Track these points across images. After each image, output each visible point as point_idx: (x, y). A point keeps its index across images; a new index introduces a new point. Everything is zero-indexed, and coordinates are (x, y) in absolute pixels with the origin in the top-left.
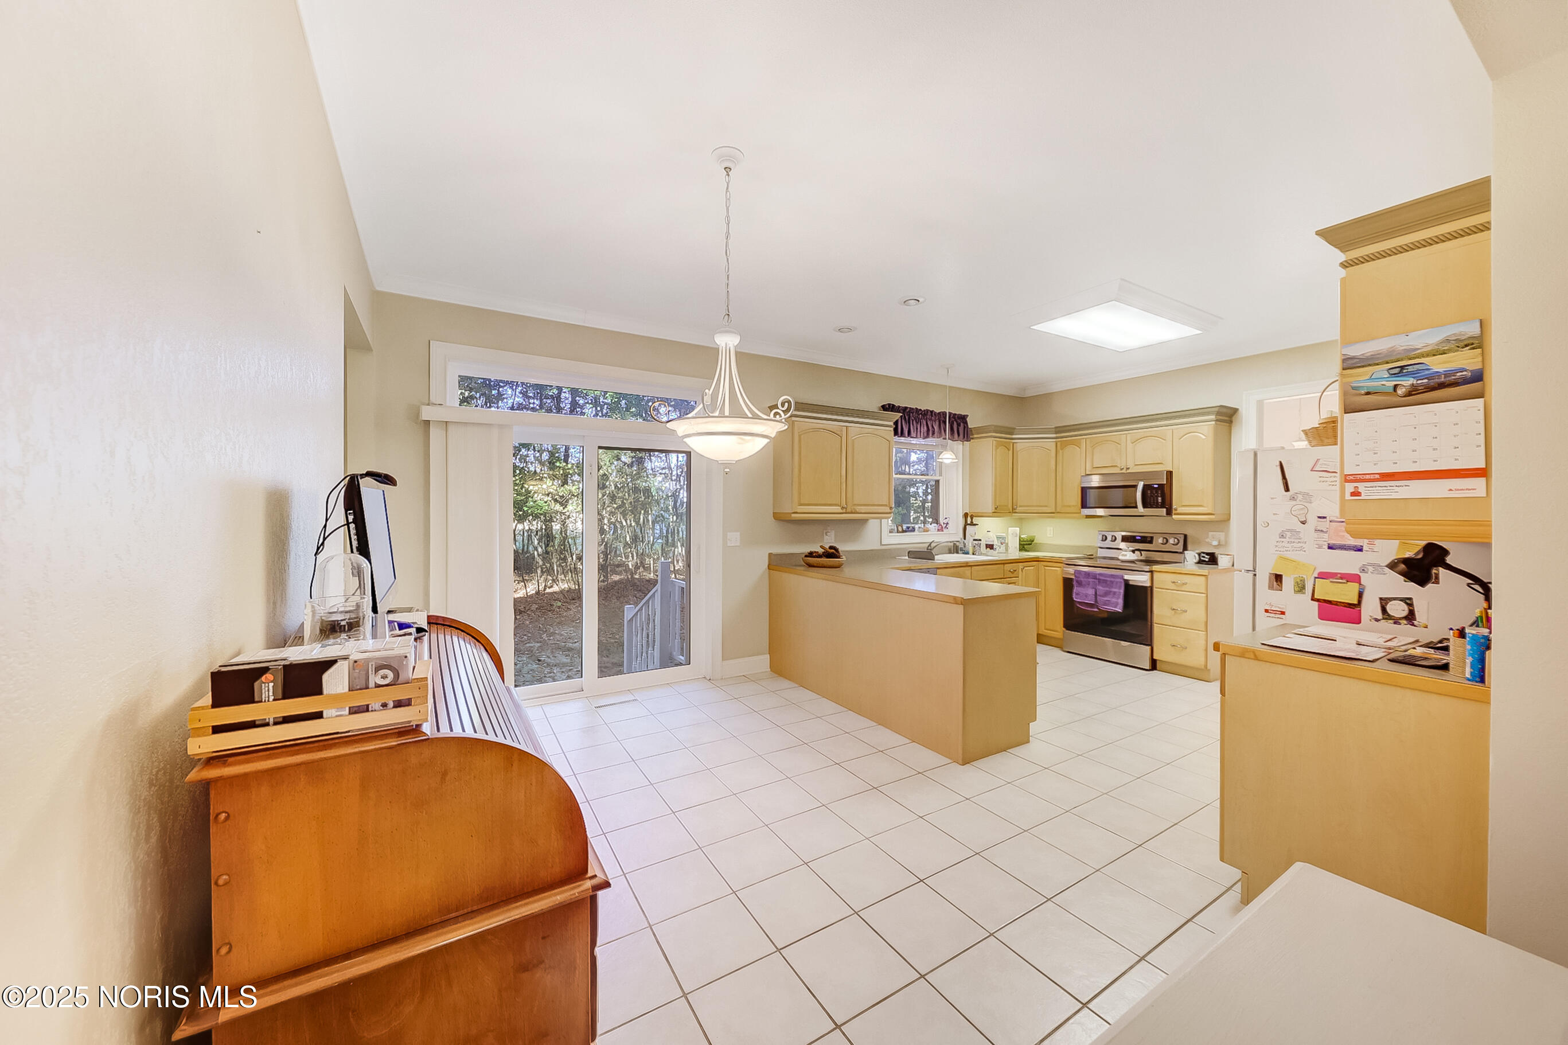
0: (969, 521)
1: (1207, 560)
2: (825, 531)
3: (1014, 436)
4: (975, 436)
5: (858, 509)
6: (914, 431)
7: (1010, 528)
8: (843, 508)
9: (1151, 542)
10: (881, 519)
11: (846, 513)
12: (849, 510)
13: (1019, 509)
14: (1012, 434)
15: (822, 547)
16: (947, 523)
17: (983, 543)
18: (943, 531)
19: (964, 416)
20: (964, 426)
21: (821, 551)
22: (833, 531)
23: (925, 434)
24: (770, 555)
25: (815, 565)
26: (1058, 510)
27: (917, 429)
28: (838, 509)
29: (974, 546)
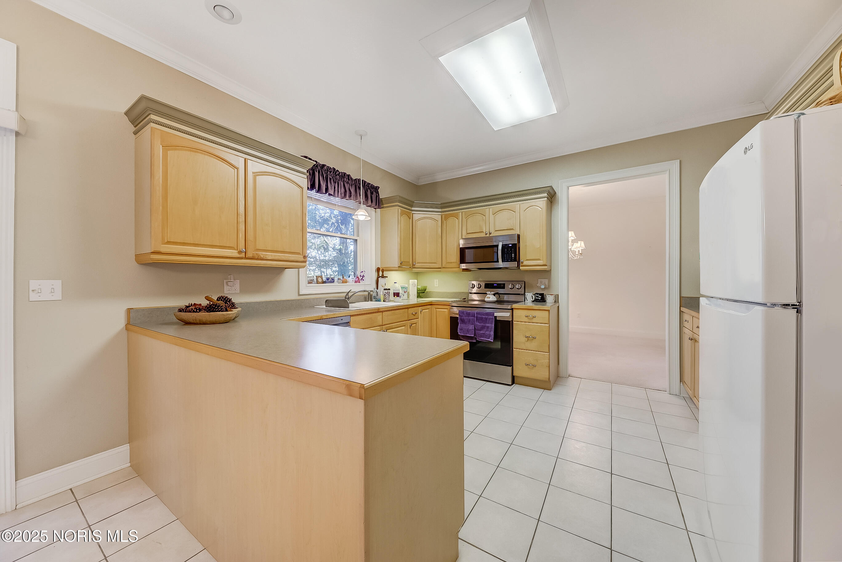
0: (381, 273)
1: (540, 299)
2: (225, 281)
3: (413, 209)
4: (385, 206)
5: (262, 254)
6: (332, 189)
7: (410, 280)
8: (240, 252)
9: (504, 288)
10: (298, 268)
11: (246, 258)
12: (249, 255)
13: (417, 265)
14: (412, 206)
15: (207, 298)
16: (363, 276)
17: (392, 292)
18: (359, 282)
19: (376, 187)
20: (377, 196)
21: (205, 303)
22: (238, 281)
23: (343, 195)
24: (129, 310)
25: (192, 321)
26: (444, 266)
27: (335, 188)
28: (234, 253)
29: (385, 295)
